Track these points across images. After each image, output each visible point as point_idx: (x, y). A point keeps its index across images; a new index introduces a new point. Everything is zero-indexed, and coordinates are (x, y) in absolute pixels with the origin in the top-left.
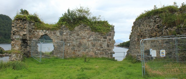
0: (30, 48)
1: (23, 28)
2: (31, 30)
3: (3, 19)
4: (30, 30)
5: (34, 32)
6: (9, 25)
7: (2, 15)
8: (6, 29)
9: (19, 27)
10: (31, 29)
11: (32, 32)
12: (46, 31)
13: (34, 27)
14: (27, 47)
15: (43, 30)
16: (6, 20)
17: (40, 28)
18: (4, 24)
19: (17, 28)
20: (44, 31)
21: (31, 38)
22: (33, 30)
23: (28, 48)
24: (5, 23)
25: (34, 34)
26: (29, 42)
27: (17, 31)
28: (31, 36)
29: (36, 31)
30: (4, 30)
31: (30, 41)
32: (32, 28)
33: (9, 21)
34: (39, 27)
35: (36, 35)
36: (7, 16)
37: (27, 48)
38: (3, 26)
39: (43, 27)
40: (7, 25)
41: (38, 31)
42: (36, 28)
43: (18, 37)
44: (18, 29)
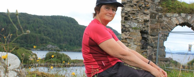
0: (153, 50)
1: (143, 7)
2: (156, 14)
3: (68, 22)
4: (153, 13)
5: (161, 17)
6: (74, 29)
7: (67, 17)
8: (71, 34)
9: (136, 5)
10: (155, 12)
11: (157, 18)
12: (186, 16)
13: (160, 7)
14: (146, 48)
15: (179, 13)
16: (72, 24)
17: (174, 9)
18: (70, 28)
19: (132, 6)
20: (183, 15)
21: (155, 30)
22: (160, 14)
23: (148, 51)
24: (71, 26)
25: (161, 22)
26: (150, 37)
27: (133, 12)
28: (154, 26)
29: (166, 16)
30: (70, 35)
31: (152, 35)
32: (157, 10)
33: (75, 24)
34: (172, 8)
35: (165, 23)
36: (73, 18)
37: (146, 50)
38: (68, 30)
39: (180, 7)
40: (72, 30)
41: (169, 15)
42: (166, 9)
43: (134, 25)
44: (135, 8)
